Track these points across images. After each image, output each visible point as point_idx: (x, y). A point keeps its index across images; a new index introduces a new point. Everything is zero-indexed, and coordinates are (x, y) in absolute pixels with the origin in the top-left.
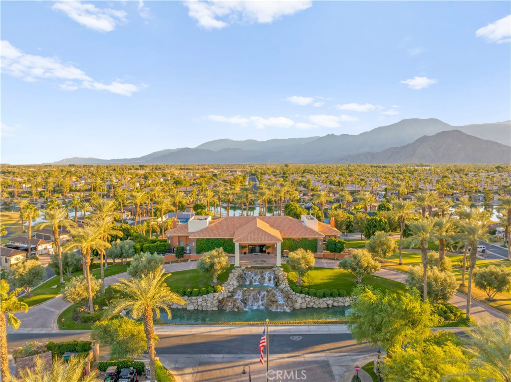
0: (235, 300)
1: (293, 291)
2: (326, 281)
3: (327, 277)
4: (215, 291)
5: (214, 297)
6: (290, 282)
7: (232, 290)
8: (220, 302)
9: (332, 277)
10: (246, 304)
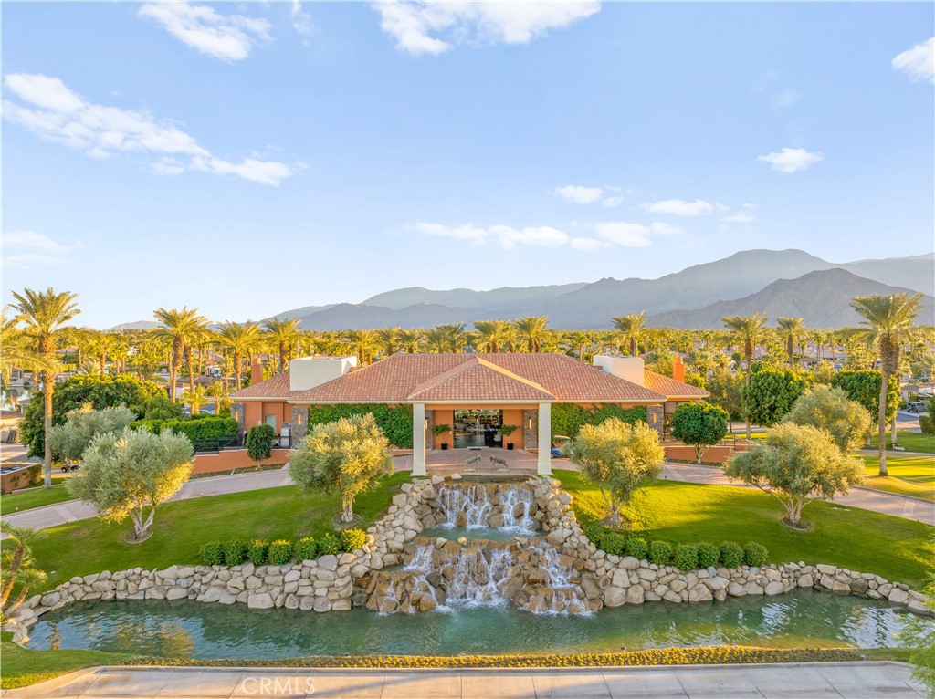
0: (409, 579)
1: (598, 548)
2: (694, 518)
3: (693, 505)
4: (343, 549)
5: (339, 566)
6: (584, 520)
7: (400, 546)
8: (358, 583)
9: (708, 508)
10: (444, 590)
